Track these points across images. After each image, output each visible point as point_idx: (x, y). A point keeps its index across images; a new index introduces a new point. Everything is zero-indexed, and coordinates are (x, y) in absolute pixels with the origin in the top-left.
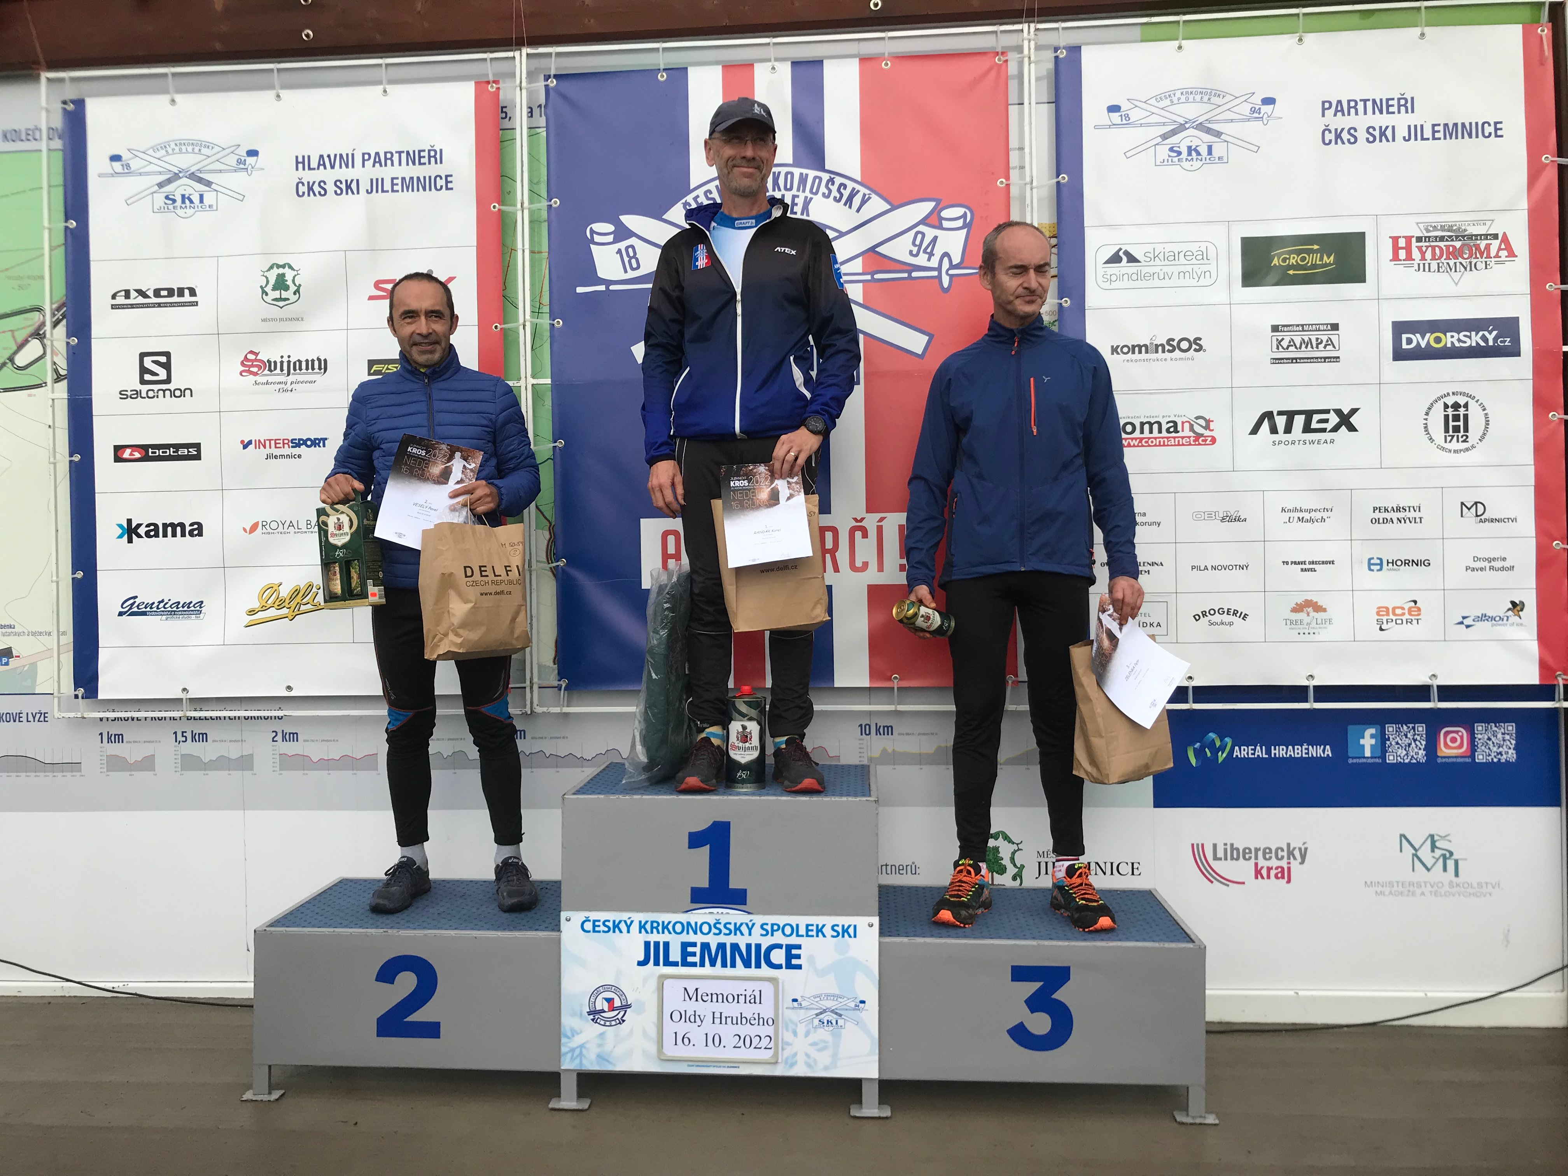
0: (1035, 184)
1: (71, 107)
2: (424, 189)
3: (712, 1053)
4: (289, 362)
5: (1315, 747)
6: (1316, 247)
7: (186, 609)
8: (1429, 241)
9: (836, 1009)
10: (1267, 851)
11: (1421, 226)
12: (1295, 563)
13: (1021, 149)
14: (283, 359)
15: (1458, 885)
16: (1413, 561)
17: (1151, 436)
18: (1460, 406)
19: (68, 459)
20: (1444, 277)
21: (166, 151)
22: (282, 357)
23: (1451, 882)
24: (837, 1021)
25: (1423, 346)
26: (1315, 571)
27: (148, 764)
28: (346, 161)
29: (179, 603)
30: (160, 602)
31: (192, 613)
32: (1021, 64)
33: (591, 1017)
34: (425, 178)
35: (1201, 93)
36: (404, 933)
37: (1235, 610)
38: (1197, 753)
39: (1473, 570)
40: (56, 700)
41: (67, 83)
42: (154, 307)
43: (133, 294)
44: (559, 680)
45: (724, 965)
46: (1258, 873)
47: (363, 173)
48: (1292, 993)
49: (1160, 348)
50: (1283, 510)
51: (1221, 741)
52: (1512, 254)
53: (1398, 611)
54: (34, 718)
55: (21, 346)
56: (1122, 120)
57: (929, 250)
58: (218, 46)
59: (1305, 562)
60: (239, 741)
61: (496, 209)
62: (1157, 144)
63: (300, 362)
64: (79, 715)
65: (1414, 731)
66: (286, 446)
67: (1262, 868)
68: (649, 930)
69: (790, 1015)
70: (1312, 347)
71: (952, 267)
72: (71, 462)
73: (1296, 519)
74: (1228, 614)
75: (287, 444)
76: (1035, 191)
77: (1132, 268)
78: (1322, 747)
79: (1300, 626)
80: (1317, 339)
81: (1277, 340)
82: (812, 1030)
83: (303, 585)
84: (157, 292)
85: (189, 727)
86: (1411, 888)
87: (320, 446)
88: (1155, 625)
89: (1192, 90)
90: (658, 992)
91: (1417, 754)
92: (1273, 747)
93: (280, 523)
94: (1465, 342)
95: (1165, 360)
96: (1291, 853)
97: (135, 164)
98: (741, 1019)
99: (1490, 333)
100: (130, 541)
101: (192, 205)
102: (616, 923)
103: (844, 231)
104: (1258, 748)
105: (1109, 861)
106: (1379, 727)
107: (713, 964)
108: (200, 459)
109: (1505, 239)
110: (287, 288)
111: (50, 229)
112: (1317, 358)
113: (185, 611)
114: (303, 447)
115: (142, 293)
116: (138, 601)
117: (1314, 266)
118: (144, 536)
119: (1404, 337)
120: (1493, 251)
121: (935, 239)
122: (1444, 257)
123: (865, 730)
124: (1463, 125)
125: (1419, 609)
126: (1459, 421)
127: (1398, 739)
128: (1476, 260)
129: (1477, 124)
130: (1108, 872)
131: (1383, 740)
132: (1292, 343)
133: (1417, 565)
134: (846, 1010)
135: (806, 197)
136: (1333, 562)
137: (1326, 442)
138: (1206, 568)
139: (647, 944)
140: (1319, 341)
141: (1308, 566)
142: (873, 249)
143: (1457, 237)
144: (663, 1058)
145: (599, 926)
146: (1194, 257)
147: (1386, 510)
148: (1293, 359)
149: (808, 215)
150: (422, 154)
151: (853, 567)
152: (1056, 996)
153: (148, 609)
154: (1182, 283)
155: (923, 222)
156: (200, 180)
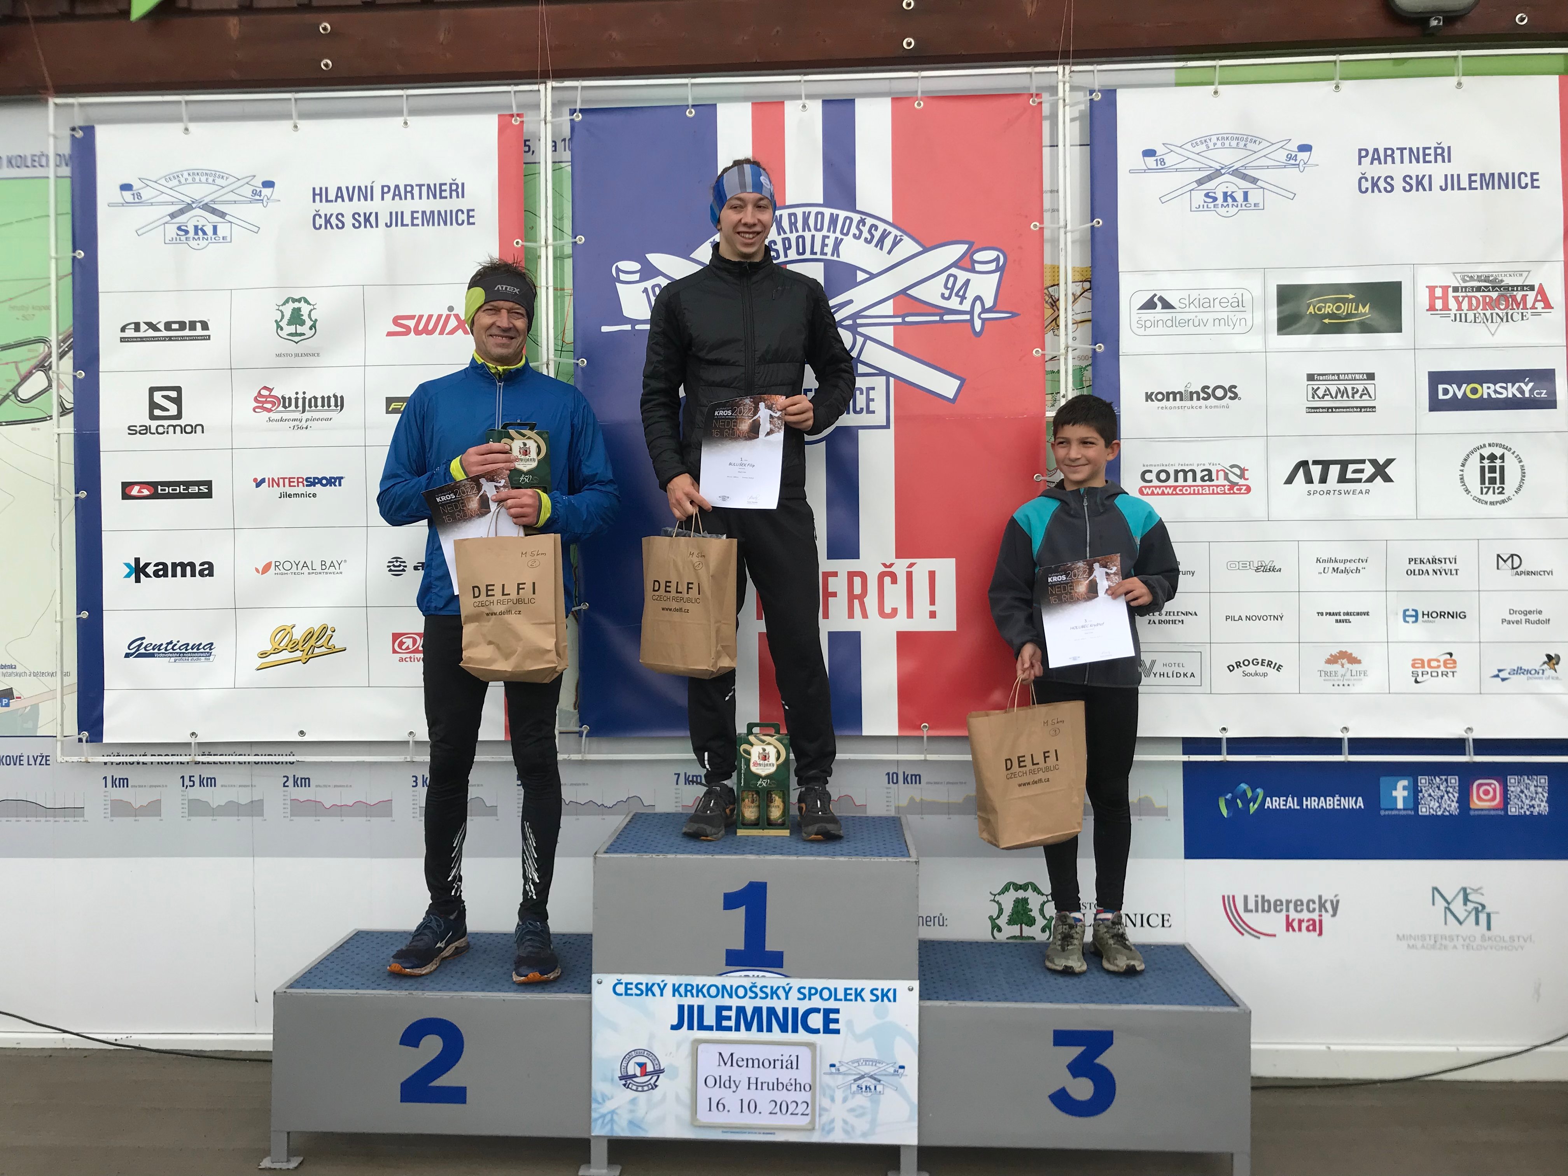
0: (1069, 228)
1: (79, 134)
2: (445, 224)
3: (748, 1119)
4: (304, 398)
5: (1347, 798)
6: (1351, 296)
7: (195, 650)
8: (1466, 291)
9: (875, 1074)
10: (1298, 904)
11: (1458, 276)
12: (1330, 614)
13: (1054, 191)
14: (298, 396)
15: (1490, 938)
16: (1449, 613)
17: (1185, 484)
18: (1496, 458)
19: (74, 496)
20: (1480, 328)
21: (179, 181)
22: (297, 393)
23: (1484, 935)
24: (875, 1087)
25: (1459, 397)
26: (1350, 622)
27: (153, 809)
28: (365, 193)
29: (188, 644)
30: (168, 644)
31: (202, 655)
32: (1054, 107)
33: (623, 1081)
34: (446, 212)
35: (1237, 139)
36: (428, 994)
37: (1269, 661)
38: (1228, 804)
39: (1509, 622)
40: (59, 744)
41: (76, 109)
42: (165, 340)
43: (143, 327)
44: (581, 727)
45: (760, 1029)
46: (1289, 925)
47: (382, 206)
48: (1324, 1048)
49: (1195, 396)
50: (1318, 560)
51: (1252, 792)
52: (1548, 305)
53: (1434, 664)
54: (35, 761)
55: (24, 379)
56: (1157, 165)
57: (961, 293)
58: (234, 75)
59: (1340, 613)
60: (249, 786)
61: (520, 245)
62: (1192, 190)
63: (316, 398)
64: (83, 760)
65: (1447, 783)
66: (301, 484)
67: (1293, 920)
68: (683, 995)
69: (828, 1079)
70: (1348, 397)
71: (984, 310)
72: (77, 499)
73: (1331, 569)
74: (1262, 665)
75: (302, 482)
76: (1069, 235)
77: (1166, 315)
78: (1354, 798)
79: (1334, 678)
80: (1353, 388)
81: (1313, 389)
82: (850, 1096)
83: (317, 627)
84: (168, 326)
85: (196, 772)
86: (1444, 942)
87: (335, 486)
88: (1189, 675)
89: (1228, 135)
90: (692, 1055)
91: (1450, 806)
92: (1304, 798)
93: (293, 563)
94: (1501, 394)
95: (1200, 407)
96: (1322, 906)
97: (146, 194)
98: (778, 1085)
99: (1526, 384)
100: (138, 580)
101: (206, 237)
102: (649, 986)
103: (875, 272)
104: (1290, 799)
105: (1139, 912)
106: (1411, 779)
107: (748, 1028)
108: (211, 497)
109: (1541, 291)
110: (303, 323)
111: (57, 259)
112: (1353, 408)
113: (195, 653)
114: (318, 486)
115: (152, 326)
116: (145, 642)
117: (1350, 315)
118: (152, 575)
119: (1441, 387)
120: (1530, 304)
121: (968, 282)
122: (1481, 307)
123: (892, 778)
124: (1500, 175)
125: (1455, 662)
126: (1495, 473)
127: (1431, 791)
128: (1512, 311)
129: (1513, 174)
130: (1139, 923)
131: (1415, 791)
132: (1327, 393)
133: (1453, 617)
134: (886, 1075)
135: (837, 238)
136: (1367, 614)
137: (1361, 492)
138: (1240, 618)
139: (681, 1008)
140: (1355, 390)
141: (1343, 618)
142: (904, 292)
143: (1493, 287)
144: (696, 1124)
145: (631, 989)
146: (1229, 304)
147: (1422, 561)
148: (1328, 408)
149: (838, 256)
150: (443, 187)
151: (882, 613)
152: (1098, 1061)
153: (156, 651)
154: (1217, 329)
155: (955, 265)
156: (214, 211)
